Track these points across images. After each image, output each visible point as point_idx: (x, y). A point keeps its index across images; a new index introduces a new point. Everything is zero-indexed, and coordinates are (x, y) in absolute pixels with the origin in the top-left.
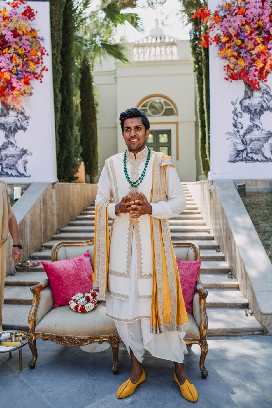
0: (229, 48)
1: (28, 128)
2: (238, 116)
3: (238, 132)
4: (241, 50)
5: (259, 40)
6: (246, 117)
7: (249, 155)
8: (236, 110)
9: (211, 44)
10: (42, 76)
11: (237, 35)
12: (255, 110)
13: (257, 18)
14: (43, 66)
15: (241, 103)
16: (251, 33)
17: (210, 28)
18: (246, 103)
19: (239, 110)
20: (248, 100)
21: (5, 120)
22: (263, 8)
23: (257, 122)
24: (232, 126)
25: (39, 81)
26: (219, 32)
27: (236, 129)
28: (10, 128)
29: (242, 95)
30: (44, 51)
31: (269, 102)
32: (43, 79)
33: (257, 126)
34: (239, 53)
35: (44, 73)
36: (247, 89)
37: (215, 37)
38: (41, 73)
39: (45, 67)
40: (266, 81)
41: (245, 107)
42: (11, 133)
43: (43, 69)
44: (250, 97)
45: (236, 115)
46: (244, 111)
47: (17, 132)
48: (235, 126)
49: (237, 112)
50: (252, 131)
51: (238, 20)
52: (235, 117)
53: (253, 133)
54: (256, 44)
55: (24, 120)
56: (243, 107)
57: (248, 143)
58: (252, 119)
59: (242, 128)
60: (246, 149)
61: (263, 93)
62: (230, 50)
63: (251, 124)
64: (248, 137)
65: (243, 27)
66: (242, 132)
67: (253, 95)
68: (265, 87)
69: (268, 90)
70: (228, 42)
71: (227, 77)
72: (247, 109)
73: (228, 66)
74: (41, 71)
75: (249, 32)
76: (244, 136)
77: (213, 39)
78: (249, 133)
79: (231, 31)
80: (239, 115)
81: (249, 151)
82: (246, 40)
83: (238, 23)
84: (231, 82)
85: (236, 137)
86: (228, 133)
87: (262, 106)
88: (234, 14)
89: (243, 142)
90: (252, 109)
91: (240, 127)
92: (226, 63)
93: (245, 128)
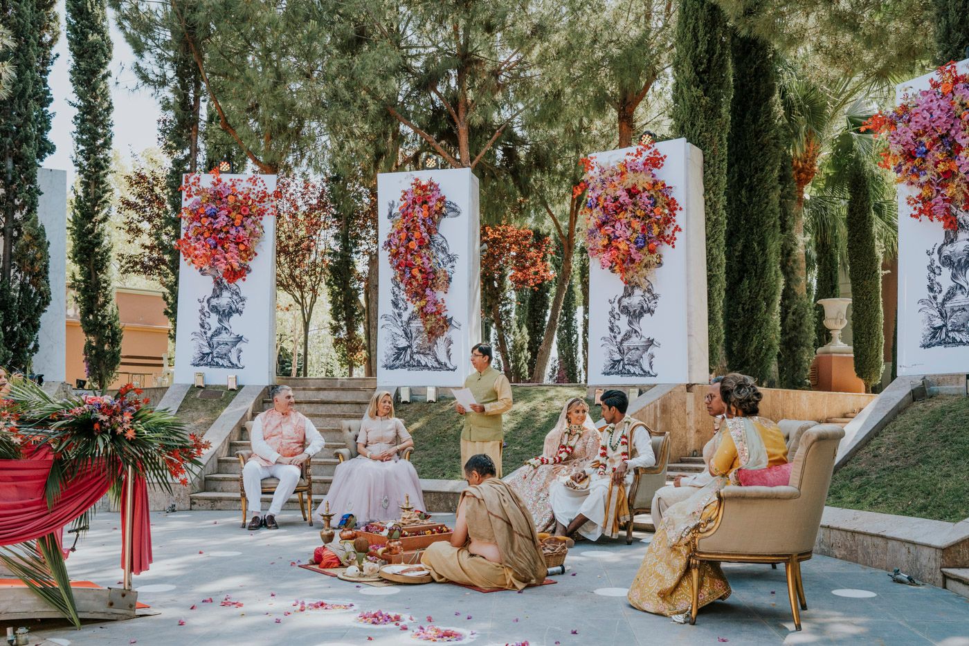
2: (935, 273)
8: (932, 262)
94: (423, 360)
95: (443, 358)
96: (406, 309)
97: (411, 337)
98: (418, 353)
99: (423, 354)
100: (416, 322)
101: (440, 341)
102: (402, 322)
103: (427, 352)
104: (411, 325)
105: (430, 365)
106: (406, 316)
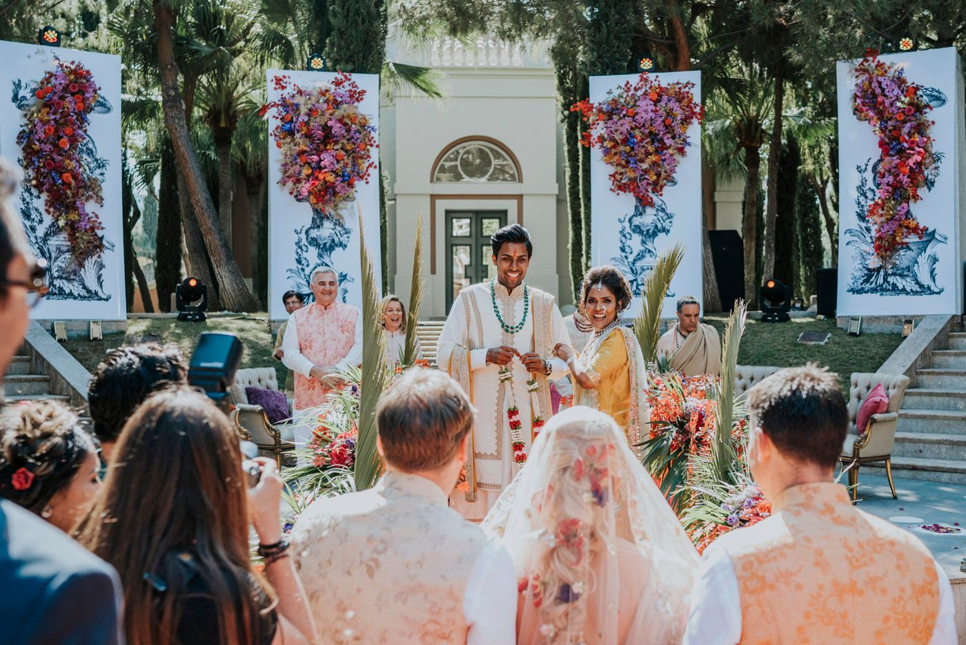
0: (616, 154)
1: (349, 245)
3: (626, 257)
4: (630, 158)
5: (651, 149)
6: (637, 238)
7: (640, 287)
9: (593, 146)
10: (369, 175)
11: (625, 141)
12: (648, 231)
13: (649, 123)
14: (370, 162)
15: (630, 221)
16: (642, 140)
17: (593, 124)
18: (637, 221)
19: (628, 230)
20: (639, 217)
21: (318, 233)
22: (655, 111)
23: (650, 246)
24: (619, 250)
25: (365, 181)
26: (603, 132)
27: (624, 254)
28: (325, 244)
29: (632, 212)
30: (372, 142)
31: (664, 221)
32: (370, 179)
33: (650, 251)
34: (628, 162)
35: (371, 171)
36: (638, 204)
37: (599, 137)
38: (367, 171)
39: (373, 163)
40: (661, 195)
41: (636, 226)
42: (326, 251)
43: (370, 165)
44: (641, 214)
45: (624, 236)
46: (634, 231)
47: (334, 249)
48: (623, 250)
49: (625, 232)
50: (643, 257)
51: (627, 124)
52: (623, 239)
53: (644, 260)
54: (648, 154)
55: (344, 234)
56: (633, 227)
57: (639, 272)
58: (643, 242)
59: (631, 253)
60: (636, 280)
61: (658, 210)
62: (617, 157)
63: (642, 248)
64: (639, 264)
65: (632, 132)
66: (631, 258)
67: (645, 212)
68: (660, 203)
69: (663, 206)
70: (614, 147)
71: (613, 187)
72: (637, 229)
73: (613, 176)
74: (368, 168)
75: (639, 138)
76: (633, 263)
77: (596, 140)
78: (640, 259)
79: (618, 137)
80: (628, 236)
81: (640, 283)
82: (636, 147)
83: (627, 127)
84: (618, 194)
85: (624, 265)
86: (615, 259)
87: (656, 226)
88: (622, 115)
89: (632, 271)
90: (644, 229)
91: (629, 252)
92: (612, 170)
93: (635, 254)
94: (67, 287)
95: (92, 285)
96: (41, 221)
97: (50, 257)
98: (60, 277)
99: (66, 279)
100: (55, 238)
101: (90, 263)
102: (36, 237)
103: (72, 277)
104: (49, 242)
105: (76, 294)
106: (41, 231)
